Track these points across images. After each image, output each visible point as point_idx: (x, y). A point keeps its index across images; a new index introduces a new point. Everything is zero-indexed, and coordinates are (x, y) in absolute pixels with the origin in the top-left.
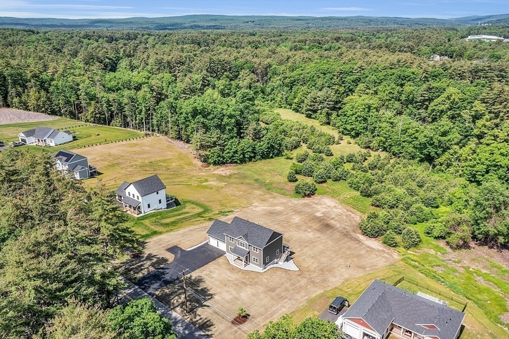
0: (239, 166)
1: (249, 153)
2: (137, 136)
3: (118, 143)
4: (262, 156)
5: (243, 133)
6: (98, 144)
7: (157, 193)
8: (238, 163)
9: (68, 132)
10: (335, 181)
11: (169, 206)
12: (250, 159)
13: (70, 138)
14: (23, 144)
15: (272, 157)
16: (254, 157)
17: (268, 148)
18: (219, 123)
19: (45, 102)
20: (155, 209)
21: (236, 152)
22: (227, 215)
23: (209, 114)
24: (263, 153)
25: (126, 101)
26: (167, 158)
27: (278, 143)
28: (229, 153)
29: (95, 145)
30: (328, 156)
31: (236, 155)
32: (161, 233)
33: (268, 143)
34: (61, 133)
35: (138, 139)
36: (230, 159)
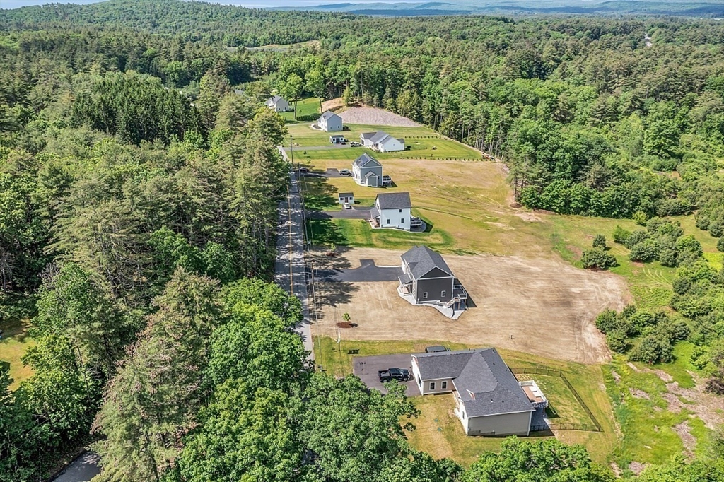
0: (557, 216)
1: (576, 202)
2: (472, 157)
3: (445, 161)
4: (598, 211)
5: (581, 174)
6: (423, 158)
7: (401, 211)
8: (556, 212)
9: (401, 140)
10: (663, 265)
11: (413, 228)
12: (578, 211)
13: (402, 147)
14: (360, 146)
15: (616, 217)
16: (585, 210)
17: (612, 202)
18: (549, 156)
19: (413, 106)
20: (395, 227)
21: (557, 197)
22: (462, 255)
23: (541, 142)
24: (600, 207)
25: (478, 114)
26: (481, 187)
27: (631, 199)
28: (546, 195)
29: (419, 159)
30: (713, 236)
31: (555, 201)
32: (375, 246)
33: (613, 196)
34: (393, 140)
35: (471, 160)
36: (547, 203)
